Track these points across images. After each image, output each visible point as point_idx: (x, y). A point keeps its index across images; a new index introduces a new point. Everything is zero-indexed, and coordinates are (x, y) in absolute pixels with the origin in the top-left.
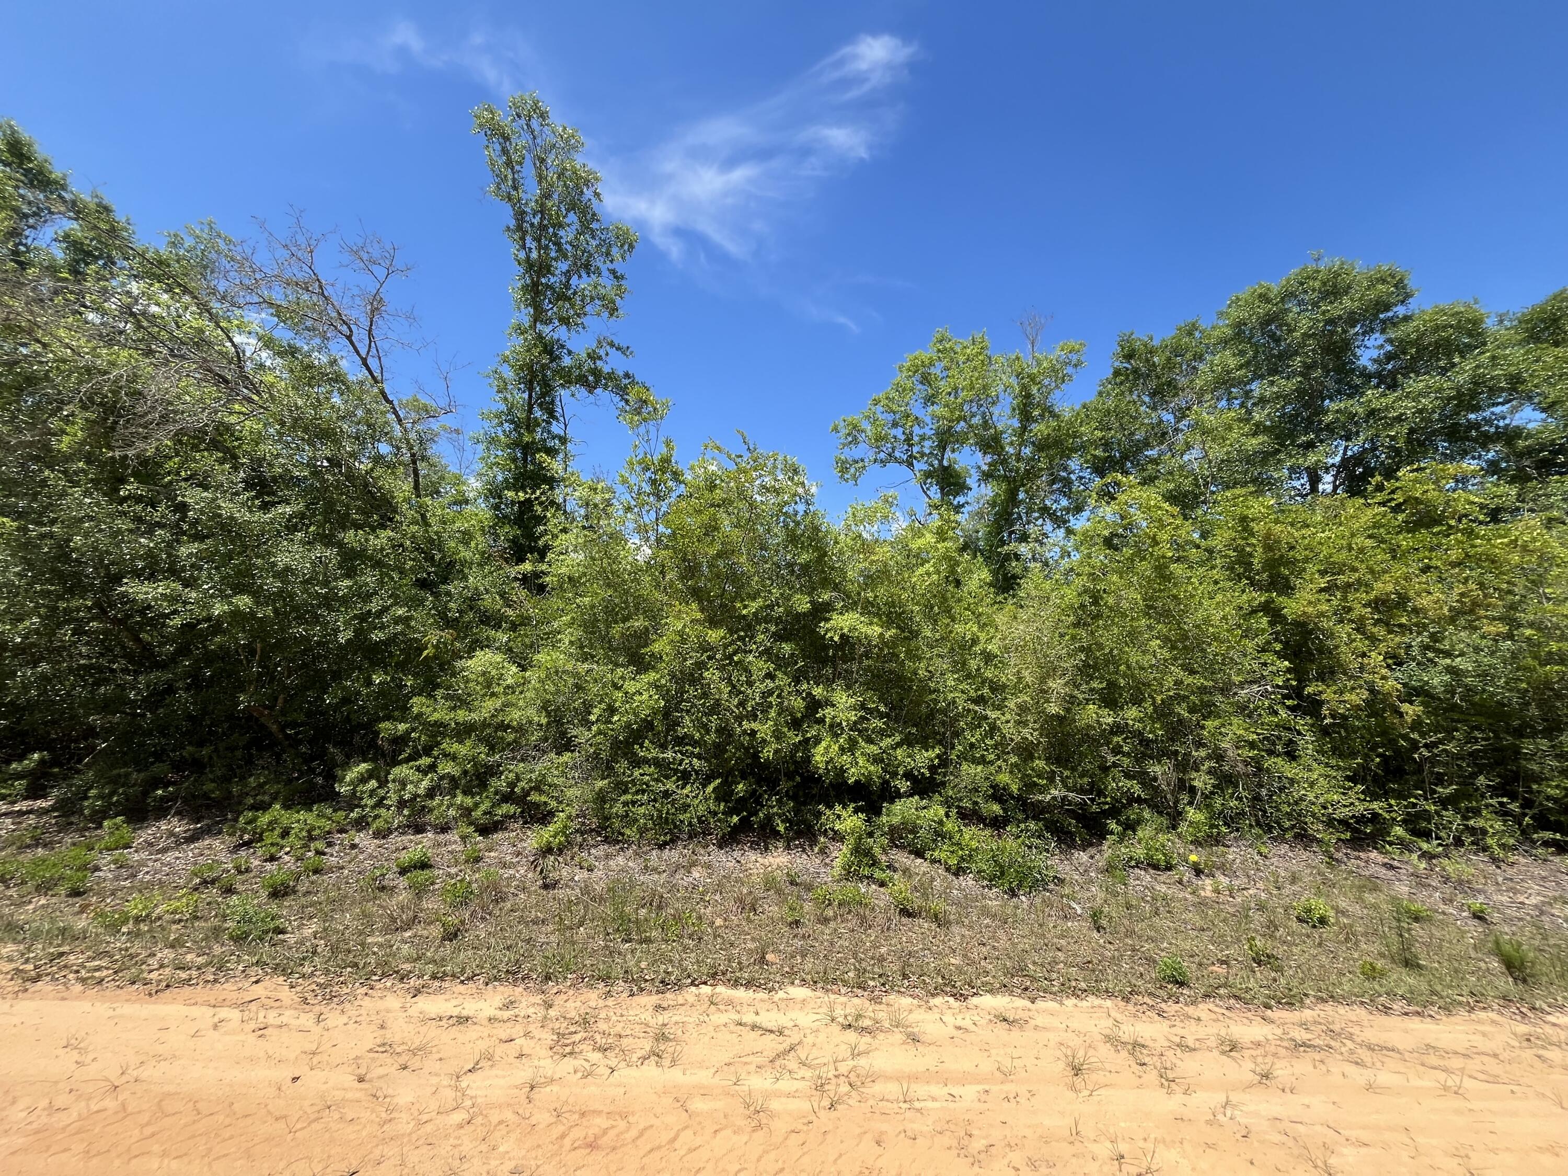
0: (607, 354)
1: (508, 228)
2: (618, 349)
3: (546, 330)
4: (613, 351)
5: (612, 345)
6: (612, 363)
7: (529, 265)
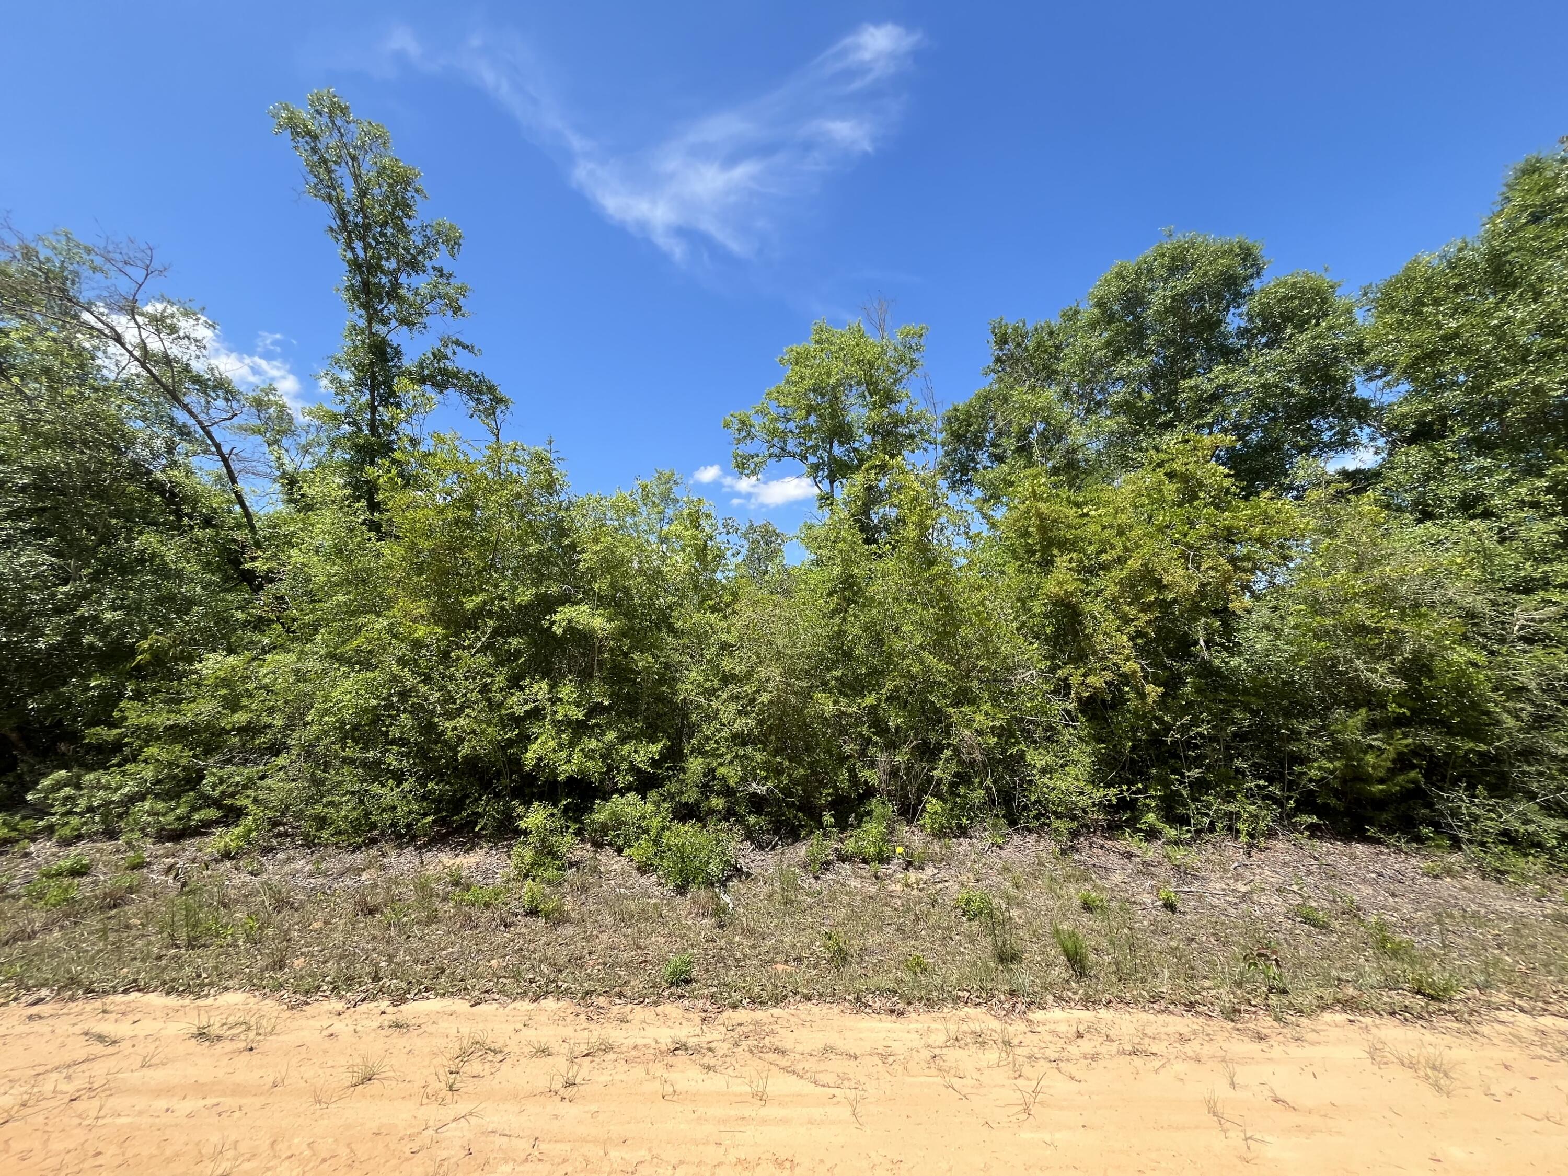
0: (454, 353)
1: (332, 230)
2: (464, 348)
3: (381, 330)
4: (459, 349)
5: (458, 343)
6: (461, 362)
7: (356, 266)
